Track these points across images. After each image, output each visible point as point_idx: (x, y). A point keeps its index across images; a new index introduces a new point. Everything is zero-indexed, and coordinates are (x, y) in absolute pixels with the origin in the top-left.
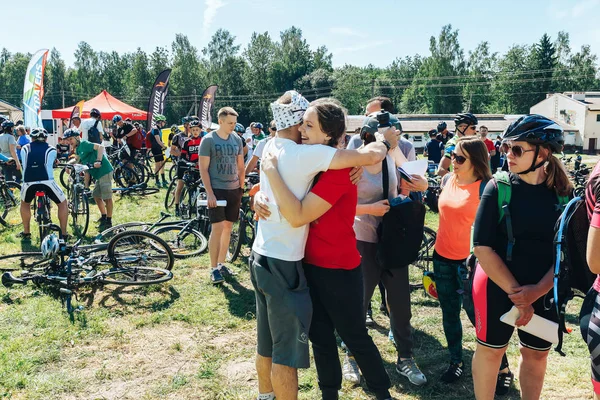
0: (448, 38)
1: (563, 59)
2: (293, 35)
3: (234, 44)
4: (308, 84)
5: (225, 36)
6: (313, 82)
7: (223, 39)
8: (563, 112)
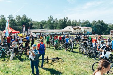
0: (51, 17)
1: (67, 21)
2: (24, 16)
3: (13, 17)
4: (28, 24)
5: (11, 15)
6: (29, 24)
7: (11, 16)
8: (70, 29)
